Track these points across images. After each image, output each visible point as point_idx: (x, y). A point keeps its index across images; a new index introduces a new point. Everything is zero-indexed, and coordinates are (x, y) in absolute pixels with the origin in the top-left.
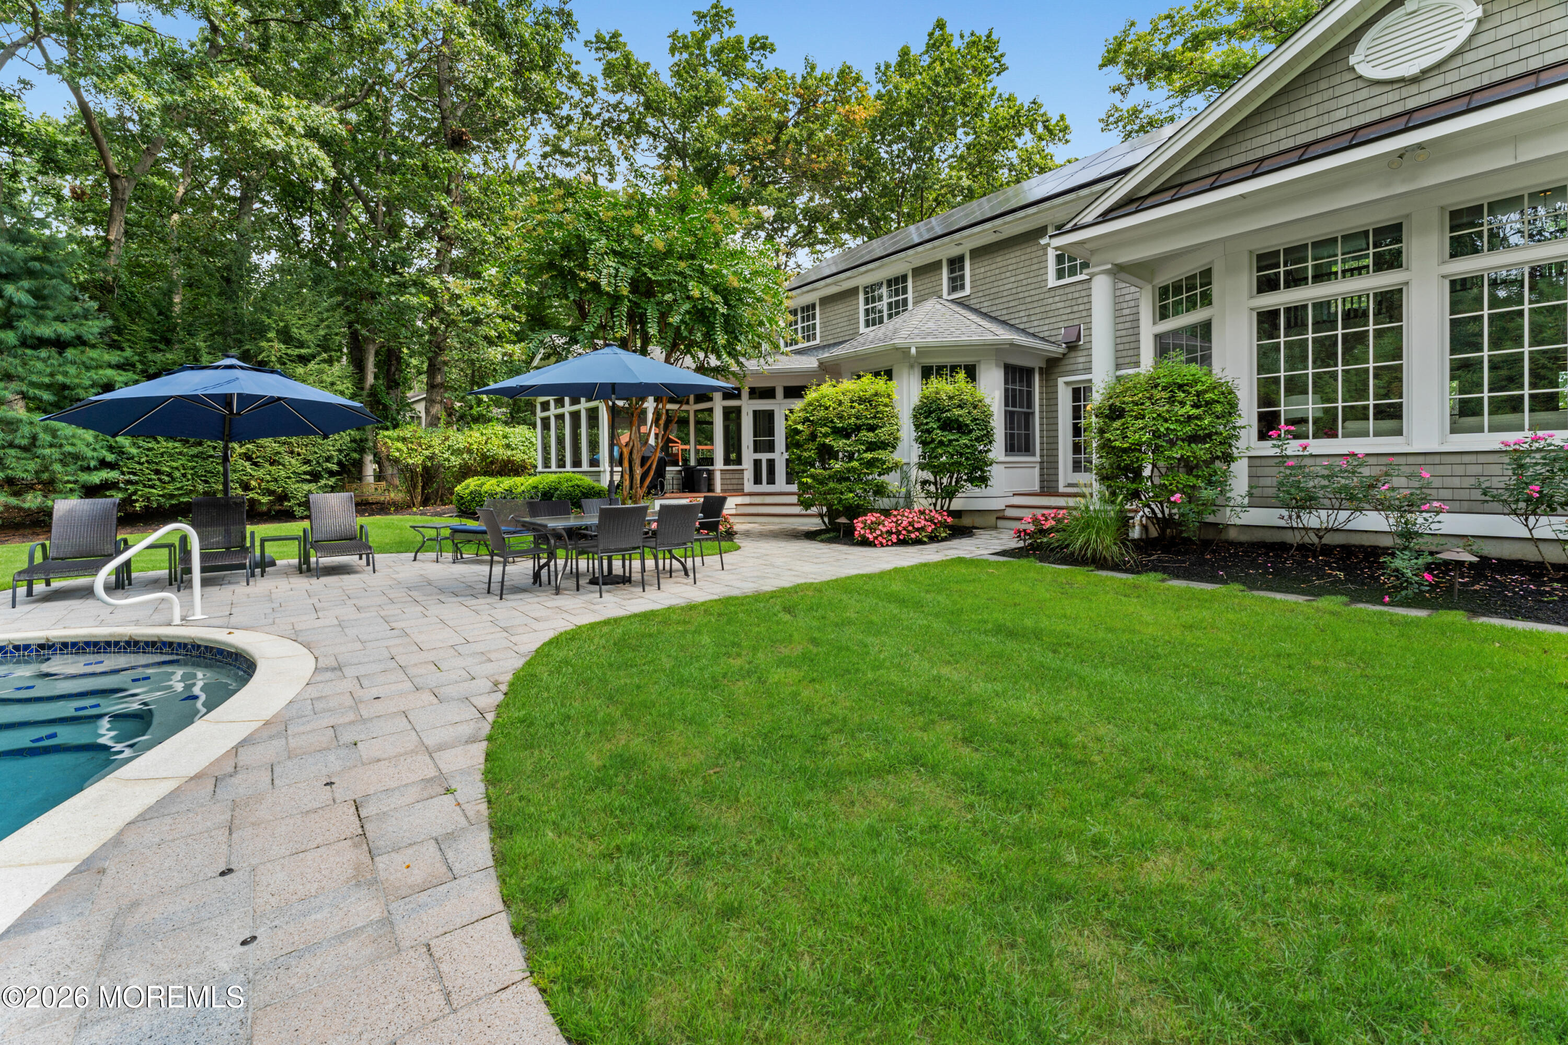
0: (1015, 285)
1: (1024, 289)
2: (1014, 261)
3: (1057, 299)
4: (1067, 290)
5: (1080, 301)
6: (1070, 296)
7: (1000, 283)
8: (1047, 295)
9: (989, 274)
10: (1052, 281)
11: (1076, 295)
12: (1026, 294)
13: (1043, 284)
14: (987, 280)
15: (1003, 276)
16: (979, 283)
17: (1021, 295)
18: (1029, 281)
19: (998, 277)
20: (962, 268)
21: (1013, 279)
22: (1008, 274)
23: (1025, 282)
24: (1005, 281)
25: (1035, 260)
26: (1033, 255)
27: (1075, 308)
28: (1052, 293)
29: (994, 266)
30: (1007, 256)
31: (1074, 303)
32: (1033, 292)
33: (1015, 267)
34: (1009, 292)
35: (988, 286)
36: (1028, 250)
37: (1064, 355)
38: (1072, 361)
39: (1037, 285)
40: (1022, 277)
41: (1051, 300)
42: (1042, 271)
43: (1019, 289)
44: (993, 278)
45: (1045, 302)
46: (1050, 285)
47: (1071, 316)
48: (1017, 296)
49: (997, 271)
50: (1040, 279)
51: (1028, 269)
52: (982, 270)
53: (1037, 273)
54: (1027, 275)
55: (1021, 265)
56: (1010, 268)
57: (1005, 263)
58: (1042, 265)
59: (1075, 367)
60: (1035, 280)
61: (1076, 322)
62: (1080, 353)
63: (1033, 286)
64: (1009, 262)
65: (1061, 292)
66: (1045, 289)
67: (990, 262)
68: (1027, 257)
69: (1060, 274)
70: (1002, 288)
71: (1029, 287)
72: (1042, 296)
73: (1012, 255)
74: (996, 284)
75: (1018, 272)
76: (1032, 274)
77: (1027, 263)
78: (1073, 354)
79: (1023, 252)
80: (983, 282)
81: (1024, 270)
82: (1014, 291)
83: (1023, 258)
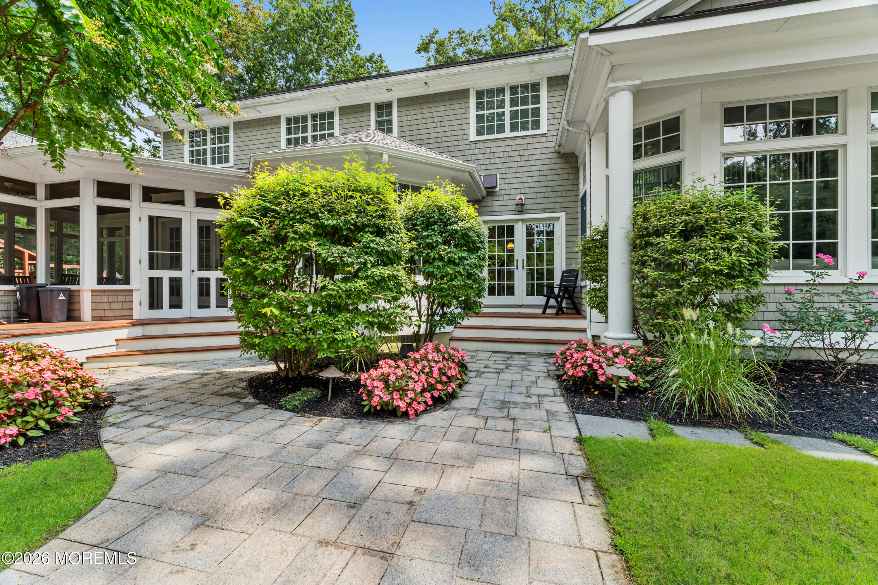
0: (440, 135)
1: (448, 139)
2: (439, 114)
3: (477, 151)
4: (486, 145)
5: (497, 155)
6: (488, 150)
7: (426, 131)
8: (468, 147)
9: (415, 122)
10: (473, 136)
11: (493, 150)
12: (450, 144)
13: (465, 137)
14: (414, 127)
15: (429, 126)
16: (406, 129)
17: (445, 144)
18: (453, 133)
19: (425, 126)
20: (390, 114)
21: (438, 130)
22: (434, 125)
23: (449, 134)
24: (431, 131)
25: (458, 117)
26: (456, 112)
27: (493, 161)
28: (473, 146)
29: (420, 116)
30: (433, 109)
31: (491, 156)
32: (456, 143)
33: (440, 119)
34: (434, 140)
35: (415, 132)
36: (452, 107)
37: (483, 198)
38: (489, 204)
39: (460, 138)
40: (446, 129)
41: (471, 152)
42: (464, 127)
43: (444, 139)
44: (420, 127)
45: (467, 152)
46: (471, 139)
47: (489, 167)
48: (441, 145)
49: (424, 121)
50: (462, 132)
51: (452, 123)
52: (410, 118)
53: (459, 127)
54: (451, 128)
55: (446, 118)
56: (436, 120)
57: (431, 115)
58: (464, 121)
59: (492, 209)
60: (458, 133)
61: (493, 172)
62: (496, 198)
63: (456, 138)
64: (435, 114)
65: (481, 145)
66: (467, 142)
67: (417, 112)
68: (451, 112)
69: (479, 132)
70: (427, 136)
71: (452, 138)
72: (464, 147)
73: (437, 109)
74: (422, 132)
75: (443, 124)
76: (455, 128)
77: (451, 118)
78: (490, 198)
79: (448, 107)
80: (410, 128)
81: (448, 123)
82: (439, 140)
83: (447, 113)
